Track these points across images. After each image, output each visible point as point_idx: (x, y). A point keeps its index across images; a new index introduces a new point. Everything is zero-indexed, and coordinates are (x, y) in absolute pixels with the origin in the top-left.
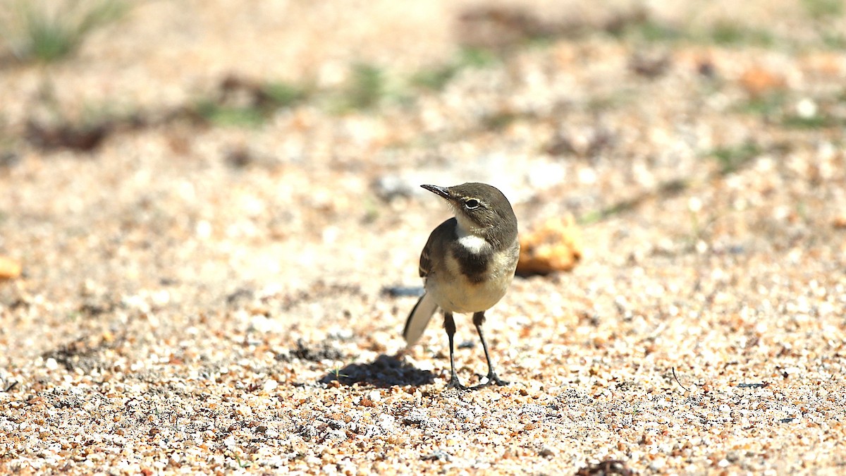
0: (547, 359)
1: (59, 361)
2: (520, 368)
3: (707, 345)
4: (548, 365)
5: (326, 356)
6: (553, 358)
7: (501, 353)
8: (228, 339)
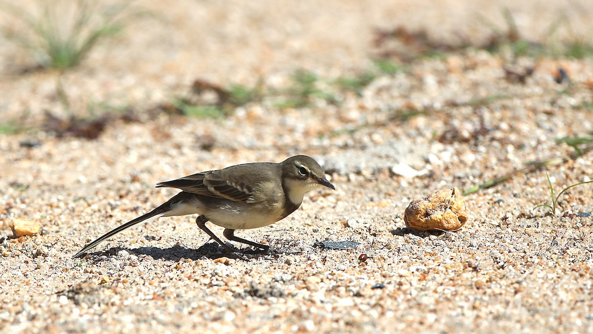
0: (440, 297)
1: (69, 298)
2: (419, 305)
3: (562, 286)
4: (441, 302)
5: (271, 294)
6: (444, 296)
7: (405, 292)
8: (196, 280)
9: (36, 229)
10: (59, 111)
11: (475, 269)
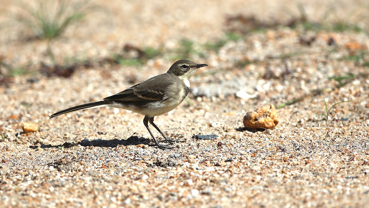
0: (263, 166)
1: (55, 167)
2: (252, 170)
3: (332, 160)
4: (264, 169)
5: (169, 165)
6: (266, 166)
7: (244, 164)
8: (126, 157)
9: (36, 128)
10: (48, 62)
11: (283, 150)
